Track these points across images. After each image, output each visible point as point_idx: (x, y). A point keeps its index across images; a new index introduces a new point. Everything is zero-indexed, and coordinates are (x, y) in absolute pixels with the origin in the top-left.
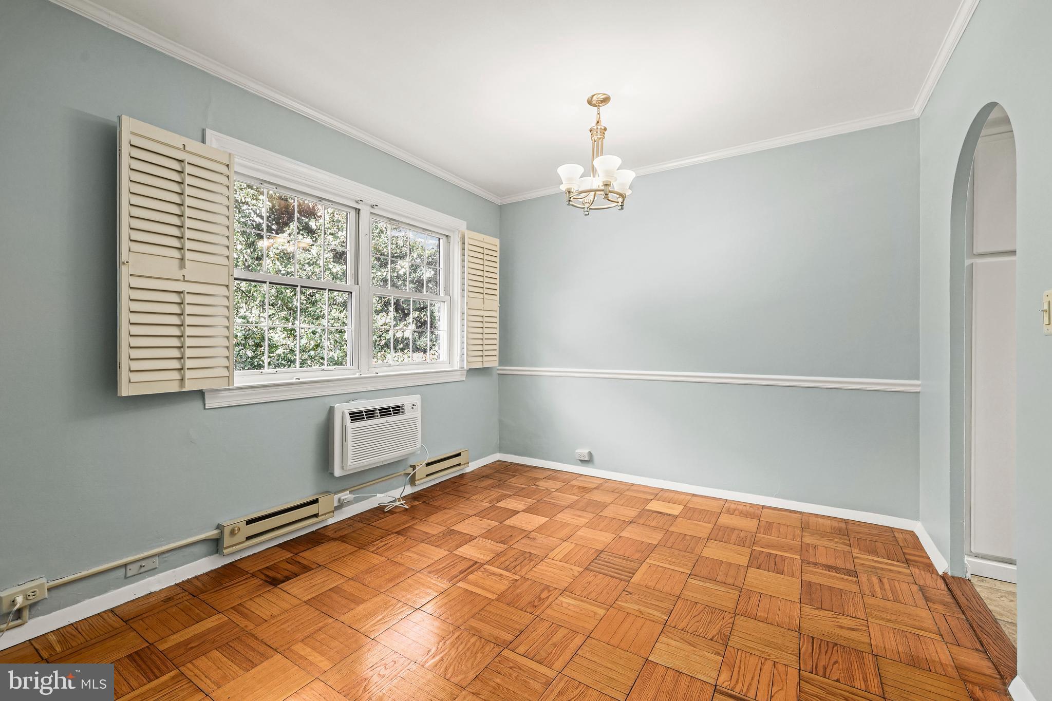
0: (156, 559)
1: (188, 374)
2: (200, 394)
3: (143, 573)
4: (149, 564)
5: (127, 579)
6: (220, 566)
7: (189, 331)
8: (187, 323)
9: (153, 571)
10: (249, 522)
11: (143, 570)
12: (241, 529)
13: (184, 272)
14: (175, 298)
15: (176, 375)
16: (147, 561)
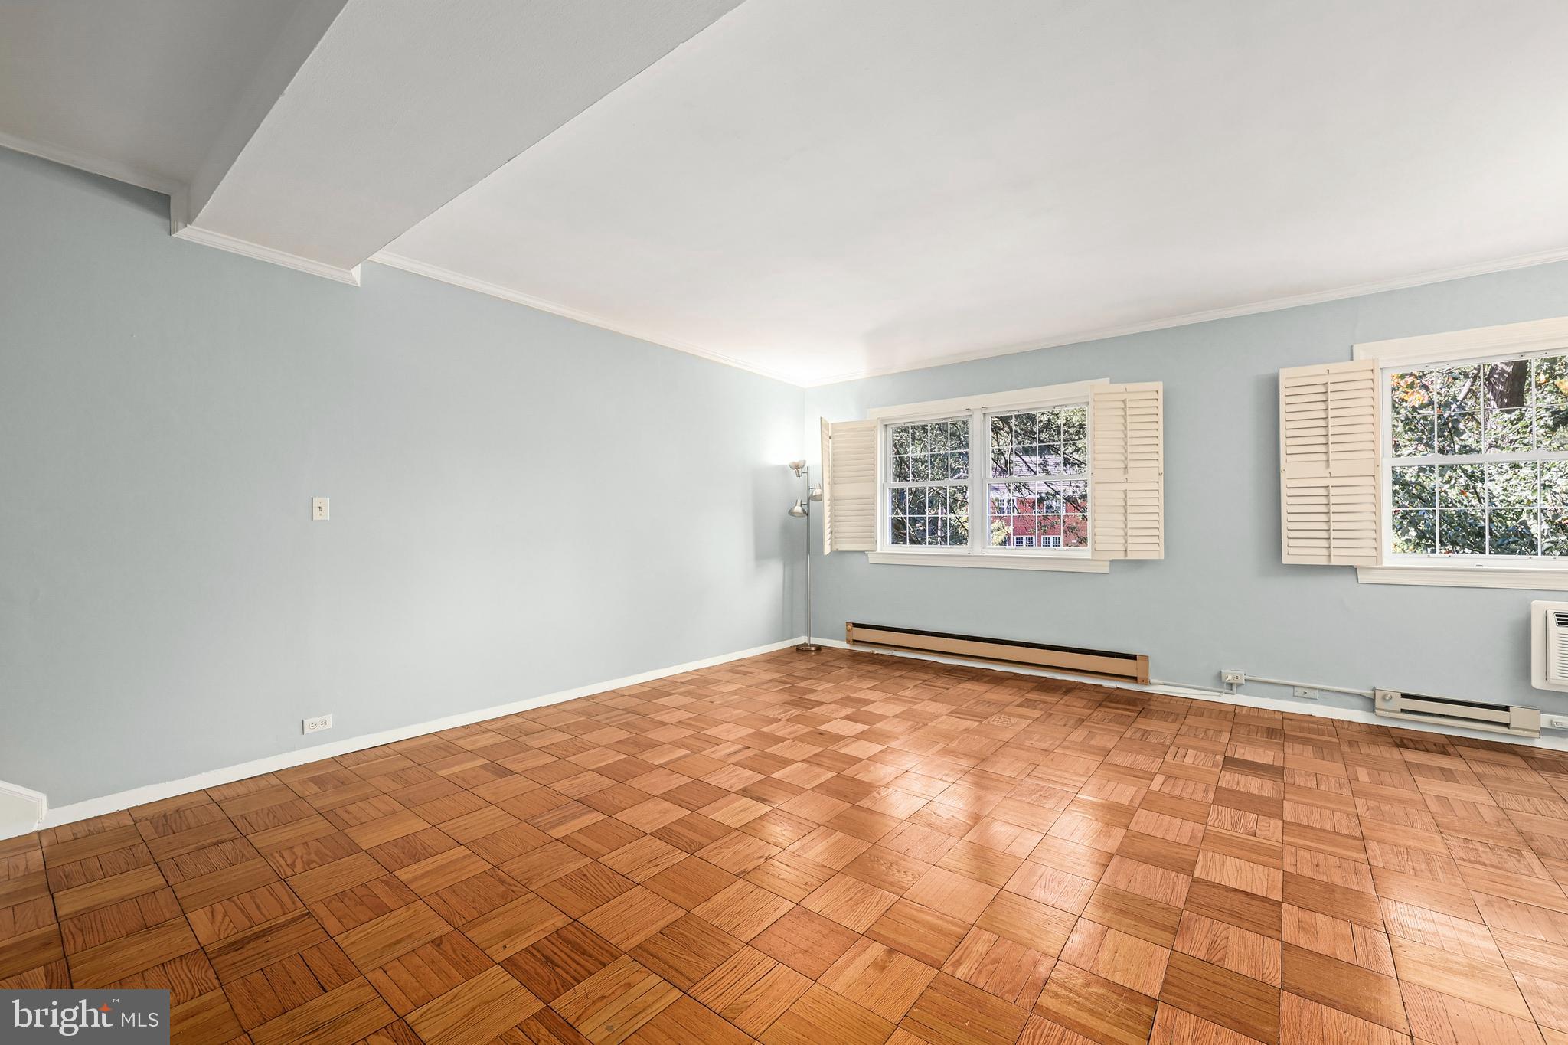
0: (1316, 692)
1: (1334, 552)
2: (1353, 570)
3: (1304, 698)
4: (1310, 694)
5: (1295, 697)
6: (1375, 724)
7: (1333, 517)
8: (1332, 520)
9: (1313, 700)
10: (1404, 696)
11: (1306, 696)
12: (1393, 699)
13: (1329, 470)
14: (1323, 492)
15: (1324, 552)
16: (1310, 690)
